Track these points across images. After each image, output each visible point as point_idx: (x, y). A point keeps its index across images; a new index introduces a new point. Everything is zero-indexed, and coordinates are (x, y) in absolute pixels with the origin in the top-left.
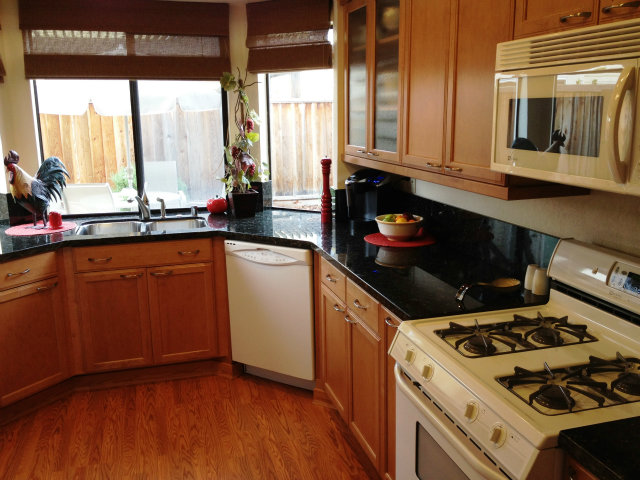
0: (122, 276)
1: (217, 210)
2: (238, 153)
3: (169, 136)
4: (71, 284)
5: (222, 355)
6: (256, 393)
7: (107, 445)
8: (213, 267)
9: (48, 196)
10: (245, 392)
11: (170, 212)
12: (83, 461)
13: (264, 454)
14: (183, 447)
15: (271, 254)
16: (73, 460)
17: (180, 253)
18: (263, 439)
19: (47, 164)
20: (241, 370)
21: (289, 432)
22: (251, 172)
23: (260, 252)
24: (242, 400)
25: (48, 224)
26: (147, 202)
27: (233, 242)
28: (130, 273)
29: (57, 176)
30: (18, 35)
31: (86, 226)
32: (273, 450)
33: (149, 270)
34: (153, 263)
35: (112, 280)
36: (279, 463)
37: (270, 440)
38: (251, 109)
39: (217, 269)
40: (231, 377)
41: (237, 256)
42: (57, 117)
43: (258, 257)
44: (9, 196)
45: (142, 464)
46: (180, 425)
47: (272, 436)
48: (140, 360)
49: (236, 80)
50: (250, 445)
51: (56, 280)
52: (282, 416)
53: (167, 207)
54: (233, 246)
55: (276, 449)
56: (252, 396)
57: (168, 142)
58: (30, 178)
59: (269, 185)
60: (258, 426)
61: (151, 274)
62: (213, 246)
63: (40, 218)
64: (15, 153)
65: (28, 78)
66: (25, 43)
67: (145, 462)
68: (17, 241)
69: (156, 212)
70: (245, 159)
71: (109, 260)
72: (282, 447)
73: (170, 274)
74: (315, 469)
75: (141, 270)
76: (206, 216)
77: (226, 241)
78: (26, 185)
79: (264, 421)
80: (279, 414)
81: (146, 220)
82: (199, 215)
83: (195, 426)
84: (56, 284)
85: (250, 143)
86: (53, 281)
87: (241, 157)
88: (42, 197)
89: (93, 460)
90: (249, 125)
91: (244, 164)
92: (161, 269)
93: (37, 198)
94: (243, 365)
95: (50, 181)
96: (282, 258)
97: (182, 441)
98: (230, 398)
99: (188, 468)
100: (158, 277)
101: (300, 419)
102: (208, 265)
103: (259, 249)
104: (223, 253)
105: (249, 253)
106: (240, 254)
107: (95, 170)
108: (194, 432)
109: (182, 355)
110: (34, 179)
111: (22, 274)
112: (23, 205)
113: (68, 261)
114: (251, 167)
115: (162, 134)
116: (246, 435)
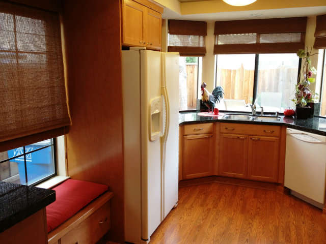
0: (238, 137)
1: (288, 114)
2: (301, 88)
3: (282, 81)
4: (217, 137)
5: (279, 182)
6: (293, 203)
7: (221, 204)
8: (280, 139)
9: (215, 102)
10: (287, 201)
11: (265, 113)
12: (210, 206)
13: (288, 228)
14: (251, 214)
15: (309, 137)
16: (207, 205)
17: (265, 131)
18: (289, 222)
19: (217, 89)
20: (288, 192)
21: (304, 223)
22: (308, 97)
23: (303, 135)
24: (285, 204)
25: (213, 113)
26: (255, 107)
27: (291, 129)
28: (242, 136)
29: (220, 94)
30: (213, 37)
31: (228, 115)
32: (293, 228)
33: (250, 137)
34: (251, 133)
35: (234, 138)
36: (294, 233)
37: (293, 223)
38: (312, 67)
39: (282, 141)
40: (282, 194)
41: (292, 136)
42: (231, 70)
43: (302, 137)
44: (201, 100)
45: (233, 214)
46: (253, 206)
47: (294, 222)
48: (241, 175)
49: (306, 53)
50: (283, 222)
51: (212, 134)
52: (303, 216)
53: (264, 111)
54: (290, 131)
55: (294, 227)
56: (291, 204)
57: (281, 83)
58: (209, 93)
59: (319, 105)
60: (289, 216)
61: (251, 138)
62: (281, 130)
63: (211, 111)
64: (205, 83)
65: (214, 54)
66: (215, 40)
67: (234, 214)
68: (201, 117)
69: (259, 113)
70: (305, 91)
71: (233, 130)
72: (298, 228)
73: (259, 140)
74: (311, 241)
75: (247, 136)
76: (283, 117)
77: (287, 128)
78: (207, 96)
79: (293, 216)
80: (302, 215)
81: (254, 116)
82: (279, 116)
83: (259, 208)
84: (212, 136)
85: (309, 83)
86: (211, 135)
87: (304, 89)
88: (213, 102)
89: (214, 207)
90: (309, 74)
91: (304, 93)
92: (255, 137)
93: (211, 102)
94: (290, 189)
95: (217, 95)
96: (314, 139)
97: (252, 211)
98: (279, 202)
99: (251, 222)
100: (253, 140)
101: (312, 220)
102: (278, 138)
103: (303, 134)
104: (285, 134)
105: (298, 135)
106: (294, 135)
107: (243, 95)
108: (258, 210)
109: (260, 177)
110: (211, 94)
111: (200, 130)
112: (205, 104)
113: (217, 128)
114: (309, 95)
115: (278, 79)
116: (282, 218)
